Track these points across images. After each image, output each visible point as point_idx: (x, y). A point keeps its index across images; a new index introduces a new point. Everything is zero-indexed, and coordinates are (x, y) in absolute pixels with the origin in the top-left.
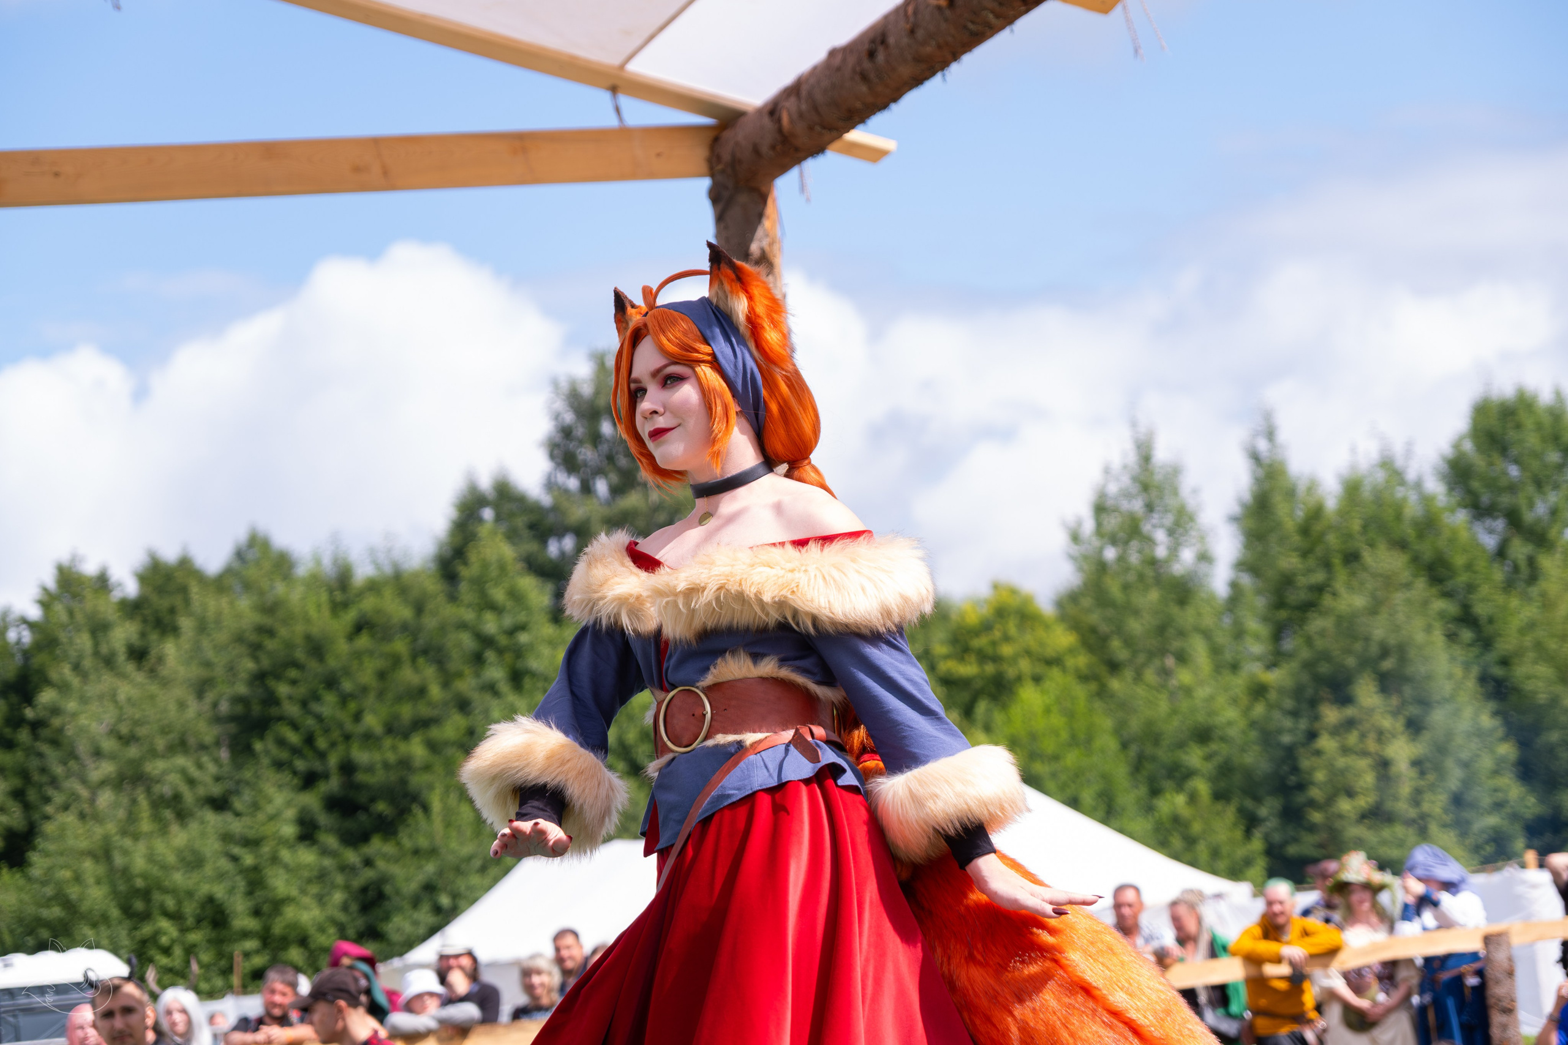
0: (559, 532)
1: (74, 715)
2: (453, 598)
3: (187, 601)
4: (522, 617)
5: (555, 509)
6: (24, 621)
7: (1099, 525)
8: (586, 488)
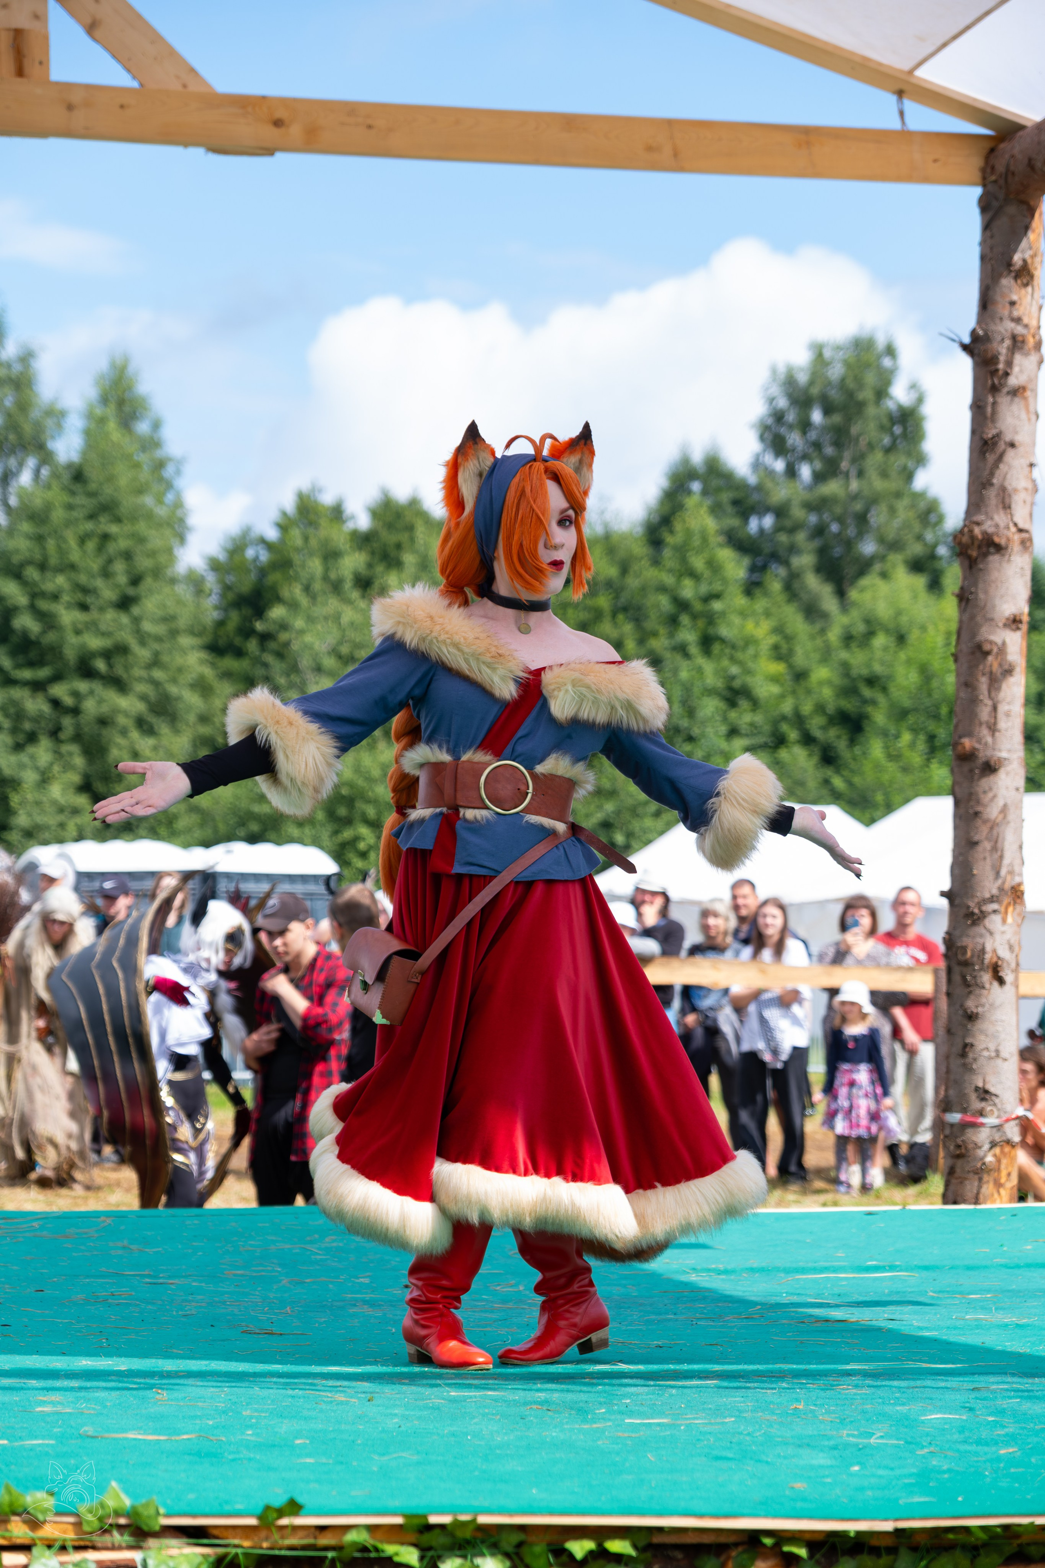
0: (761, 509)
1: (302, 632)
2: (656, 562)
3: (412, 540)
4: (717, 587)
5: (759, 488)
6: (263, 541)
8: (791, 472)
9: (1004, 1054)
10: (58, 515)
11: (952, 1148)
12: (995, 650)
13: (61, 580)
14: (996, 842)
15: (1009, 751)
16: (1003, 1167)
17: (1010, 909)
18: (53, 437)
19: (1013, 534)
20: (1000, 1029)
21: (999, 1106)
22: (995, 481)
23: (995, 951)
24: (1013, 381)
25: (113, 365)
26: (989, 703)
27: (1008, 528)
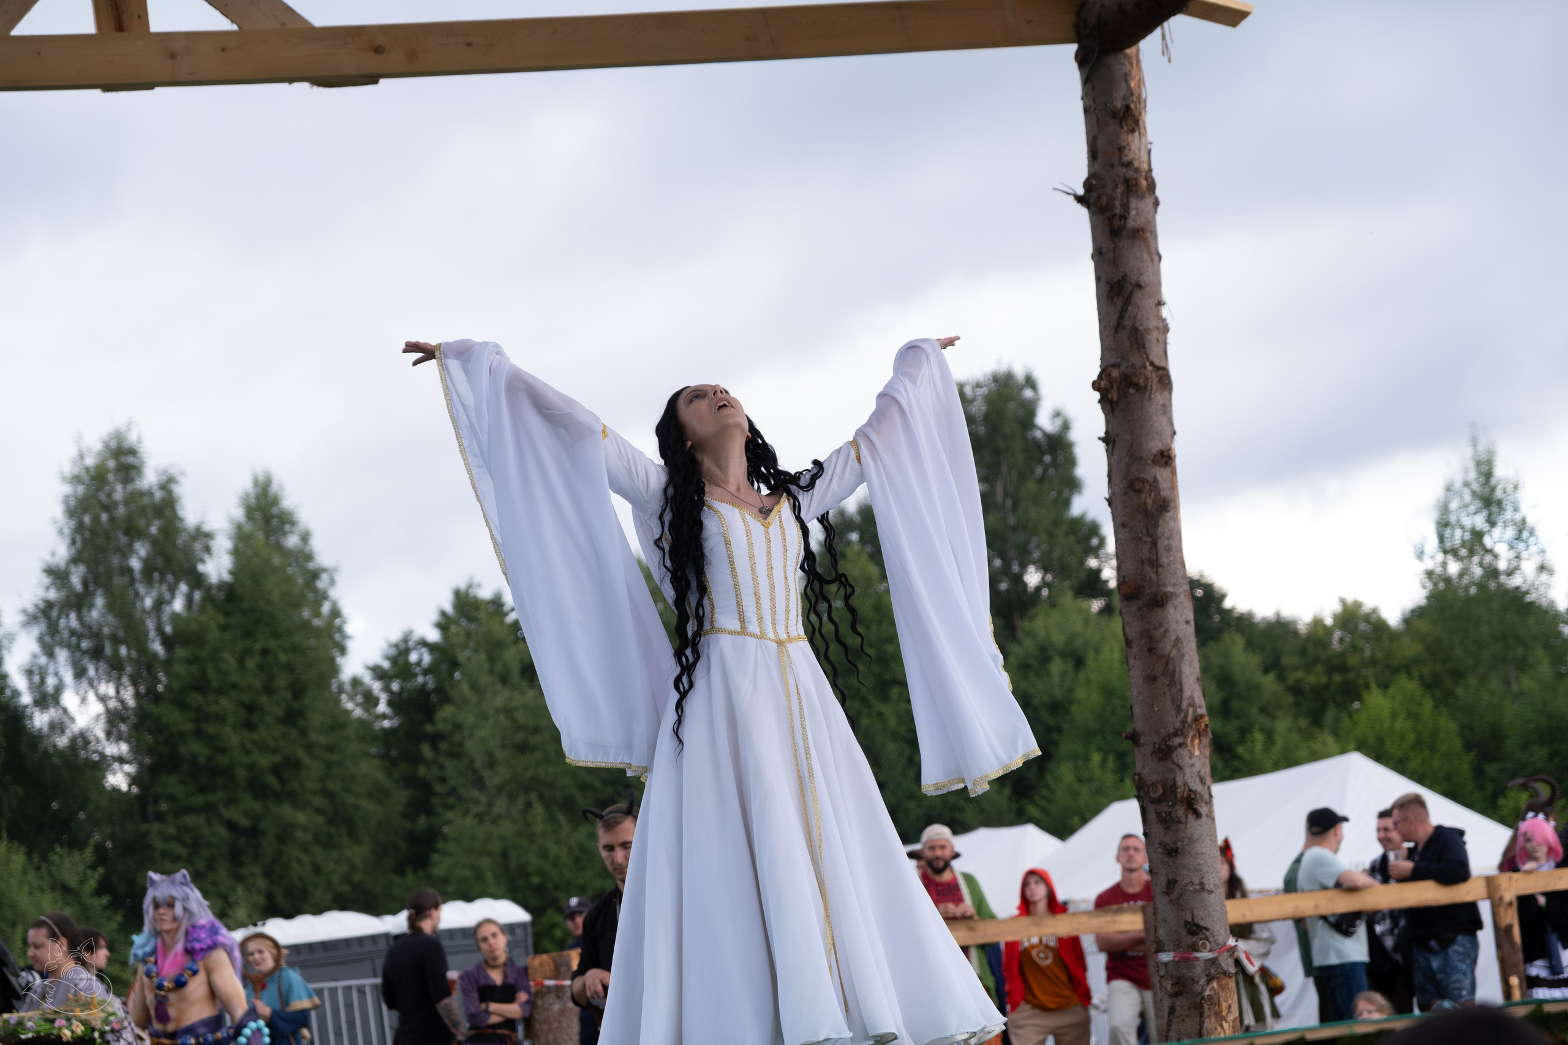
1: (473, 729)
6: (424, 643)
7: (1442, 539)
9: (1209, 886)
10: (214, 636)
11: (1169, 987)
12: (1148, 487)
13: (224, 701)
14: (1174, 676)
15: (1174, 585)
16: (1222, 1000)
17: (1197, 742)
18: (203, 561)
19: (1151, 372)
20: (1202, 862)
21: (1211, 939)
22: (1126, 323)
23: (1185, 784)
24: (1131, 224)
25: (256, 482)
26: (1149, 539)
27: (1145, 367)
